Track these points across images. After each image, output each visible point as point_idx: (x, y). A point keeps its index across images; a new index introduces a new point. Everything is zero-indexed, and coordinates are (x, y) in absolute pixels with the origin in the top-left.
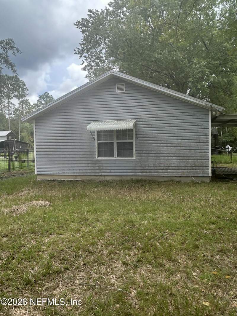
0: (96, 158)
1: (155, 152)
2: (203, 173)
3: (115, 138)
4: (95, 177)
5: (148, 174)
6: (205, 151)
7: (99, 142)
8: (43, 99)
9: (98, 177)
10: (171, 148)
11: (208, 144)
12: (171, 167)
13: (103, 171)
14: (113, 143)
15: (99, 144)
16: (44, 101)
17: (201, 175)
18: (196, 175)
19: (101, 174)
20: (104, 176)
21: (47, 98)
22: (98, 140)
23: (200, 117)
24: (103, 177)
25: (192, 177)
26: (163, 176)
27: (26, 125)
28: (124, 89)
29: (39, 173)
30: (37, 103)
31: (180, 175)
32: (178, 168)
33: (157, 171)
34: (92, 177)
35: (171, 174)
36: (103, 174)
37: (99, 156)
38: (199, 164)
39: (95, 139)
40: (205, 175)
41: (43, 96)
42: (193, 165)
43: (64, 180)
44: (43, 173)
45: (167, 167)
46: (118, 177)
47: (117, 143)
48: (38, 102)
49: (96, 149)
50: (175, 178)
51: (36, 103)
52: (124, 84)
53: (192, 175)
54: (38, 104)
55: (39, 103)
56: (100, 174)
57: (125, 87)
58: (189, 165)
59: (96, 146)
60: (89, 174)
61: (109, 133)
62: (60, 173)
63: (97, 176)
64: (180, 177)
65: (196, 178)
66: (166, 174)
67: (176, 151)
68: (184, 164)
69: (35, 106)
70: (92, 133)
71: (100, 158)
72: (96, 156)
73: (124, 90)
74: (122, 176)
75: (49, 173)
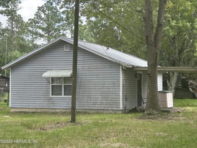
0: (51, 96)
1: (87, 92)
2: (116, 108)
3: (63, 82)
4: (49, 110)
5: (83, 108)
6: (118, 92)
7: (53, 84)
8: (44, 11)
9: (52, 110)
10: (98, 89)
11: (120, 88)
12: (97, 103)
13: (55, 105)
14: (62, 85)
15: (52, 86)
16: (45, 14)
17: (115, 109)
18: (113, 109)
19: (54, 107)
20: (56, 109)
21: (49, 11)
22: (52, 83)
23: (115, 69)
24: (55, 110)
25: (110, 110)
26: (93, 109)
28: (69, 48)
29: (12, 107)
30: (35, 18)
31: (102, 108)
32: (102, 104)
33: (89, 106)
34: (48, 110)
35: (97, 108)
36: (55, 107)
37: (52, 95)
38: (115, 101)
39: (50, 83)
40: (118, 109)
41: (43, 7)
42: (111, 102)
43: (29, 111)
44: (15, 106)
45: (95, 103)
46: (64, 110)
47: (64, 86)
48: (36, 17)
49: (51, 90)
50: (100, 111)
51: (33, 18)
52: (69, 45)
53: (110, 108)
54: (36, 19)
55: (37, 18)
56: (53, 107)
57: (70, 48)
58: (108, 102)
59: (51, 87)
60: (46, 107)
61: (59, 79)
62: (27, 107)
63: (51, 109)
64: (103, 110)
65: (113, 111)
66: (94, 108)
67: (100, 92)
68: (105, 101)
69: (31, 23)
70: (47, 79)
71: (53, 96)
72: (51, 94)
73: (69, 49)
74: (67, 109)
75: (19, 107)
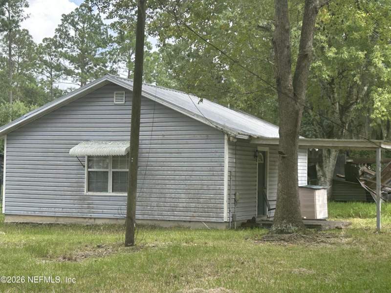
0: (85, 193)
1: (159, 186)
2: (216, 217)
3: (110, 165)
4: (82, 220)
5: (151, 217)
6: (219, 188)
7: (90, 170)
8: (74, 24)
9: (87, 220)
10: (180, 181)
11: (223, 178)
12: (178, 208)
13: (93, 211)
14: (108, 172)
15: (89, 172)
16: (76, 30)
17: (214, 220)
18: (208, 219)
19: (91, 215)
20: (95, 218)
21: (84, 23)
22: (89, 167)
23: (214, 141)
24: (93, 220)
25: (205, 222)
26: (169, 220)
27: (16, 109)
28: (124, 99)
29: (8, 212)
30: (56, 36)
31: (188, 219)
32: (187, 209)
33: (161, 213)
34: (79, 220)
35: (178, 217)
36: (94, 215)
37: (89, 190)
38: (212, 205)
39: (84, 166)
40: (220, 220)
41: (73, 16)
42: (205, 207)
43: (41, 223)
44: (14, 212)
45: (173, 208)
46: (114, 220)
47: (113, 172)
48: (58, 35)
49: (86, 180)
50: (183, 224)
51: (52, 38)
52: (124, 92)
53: (204, 219)
54: (58, 39)
55: (60, 37)
56: (89, 215)
57: (125, 97)
58: (200, 205)
59: (86, 176)
60: (75, 215)
61: (103, 158)
62: (37, 214)
63: (85, 218)
64: (190, 221)
65: (208, 224)
66: (172, 218)
67: (185, 186)
68: (194, 204)
69: (48, 46)
70: (79, 158)
71: (90, 193)
72: (85, 189)
73: (124, 101)
74: (117, 219)
75: (22, 213)
